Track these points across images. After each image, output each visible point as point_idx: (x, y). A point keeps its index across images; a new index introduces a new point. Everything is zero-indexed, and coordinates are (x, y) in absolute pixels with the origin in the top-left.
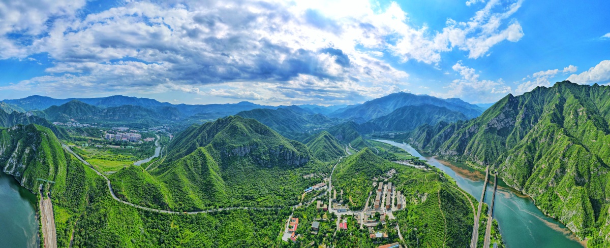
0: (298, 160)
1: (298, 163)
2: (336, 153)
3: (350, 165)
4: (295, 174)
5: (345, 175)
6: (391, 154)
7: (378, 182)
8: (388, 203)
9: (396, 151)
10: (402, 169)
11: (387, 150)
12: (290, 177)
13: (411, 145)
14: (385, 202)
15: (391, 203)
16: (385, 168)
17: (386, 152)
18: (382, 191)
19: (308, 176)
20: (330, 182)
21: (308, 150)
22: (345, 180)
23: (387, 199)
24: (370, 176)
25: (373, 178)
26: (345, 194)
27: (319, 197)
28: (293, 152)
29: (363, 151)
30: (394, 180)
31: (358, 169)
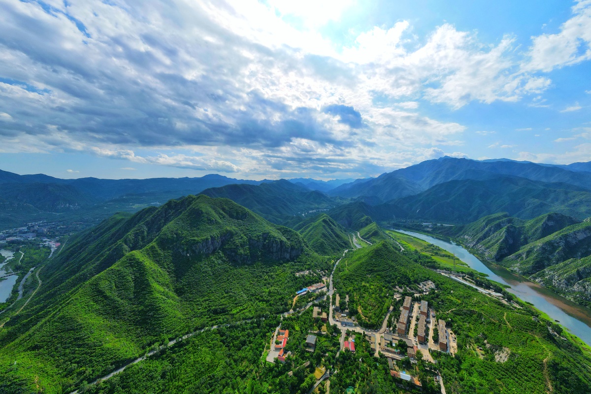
0: (287, 252)
1: (288, 256)
2: (339, 244)
3: (358, 263)
4: (284, 271)
5: (351, 275)
6: (427, 257)
7: (404, 295)
8: (421, 333)
9: (436, 254)
10: (448, 286)
11: (418, 250)
12: (277, 275)
13: (467, 248)
14: (416, 330)
15: (427, 335)
16: (415, 276)
17: (416, 252)
18: (411, 309)
19: (302, 273)
20: (331, 283)
21: (301, 239)
22: (352, 282)
23: (419, 326)
24: (389, 282)
25: (394, 286)
26: (352, 301)
27: (316, 302)
28: (281, 242)
29: (378, 243)
30: (433, 298)
31: (371, 270)
